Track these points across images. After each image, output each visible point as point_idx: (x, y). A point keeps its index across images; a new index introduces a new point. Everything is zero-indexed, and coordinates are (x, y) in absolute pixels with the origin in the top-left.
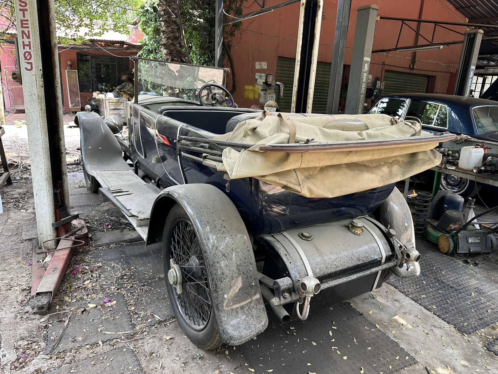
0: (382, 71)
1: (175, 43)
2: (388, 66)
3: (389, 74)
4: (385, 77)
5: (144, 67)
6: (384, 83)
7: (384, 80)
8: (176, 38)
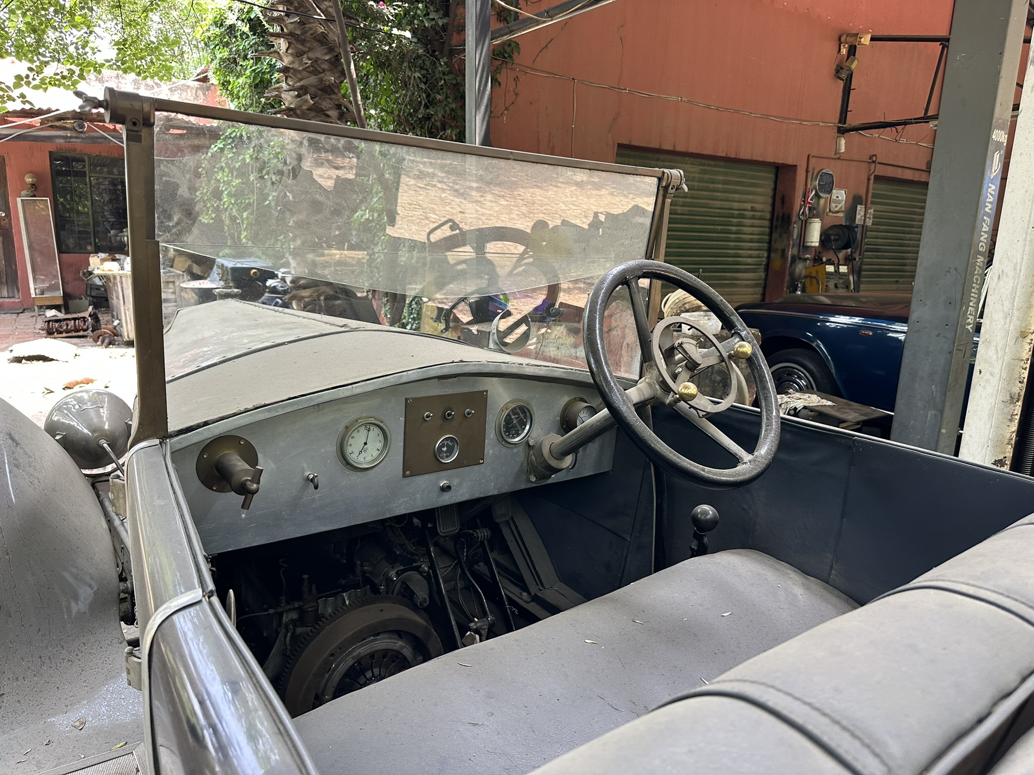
0: (869, 179)
1: (325, 104)
2: (883, 166)
3: (883, 189)
4: (874, 196)
5: (228, 183)
6: (872, 210)
7: (872, 203)
8: (328, 90)
